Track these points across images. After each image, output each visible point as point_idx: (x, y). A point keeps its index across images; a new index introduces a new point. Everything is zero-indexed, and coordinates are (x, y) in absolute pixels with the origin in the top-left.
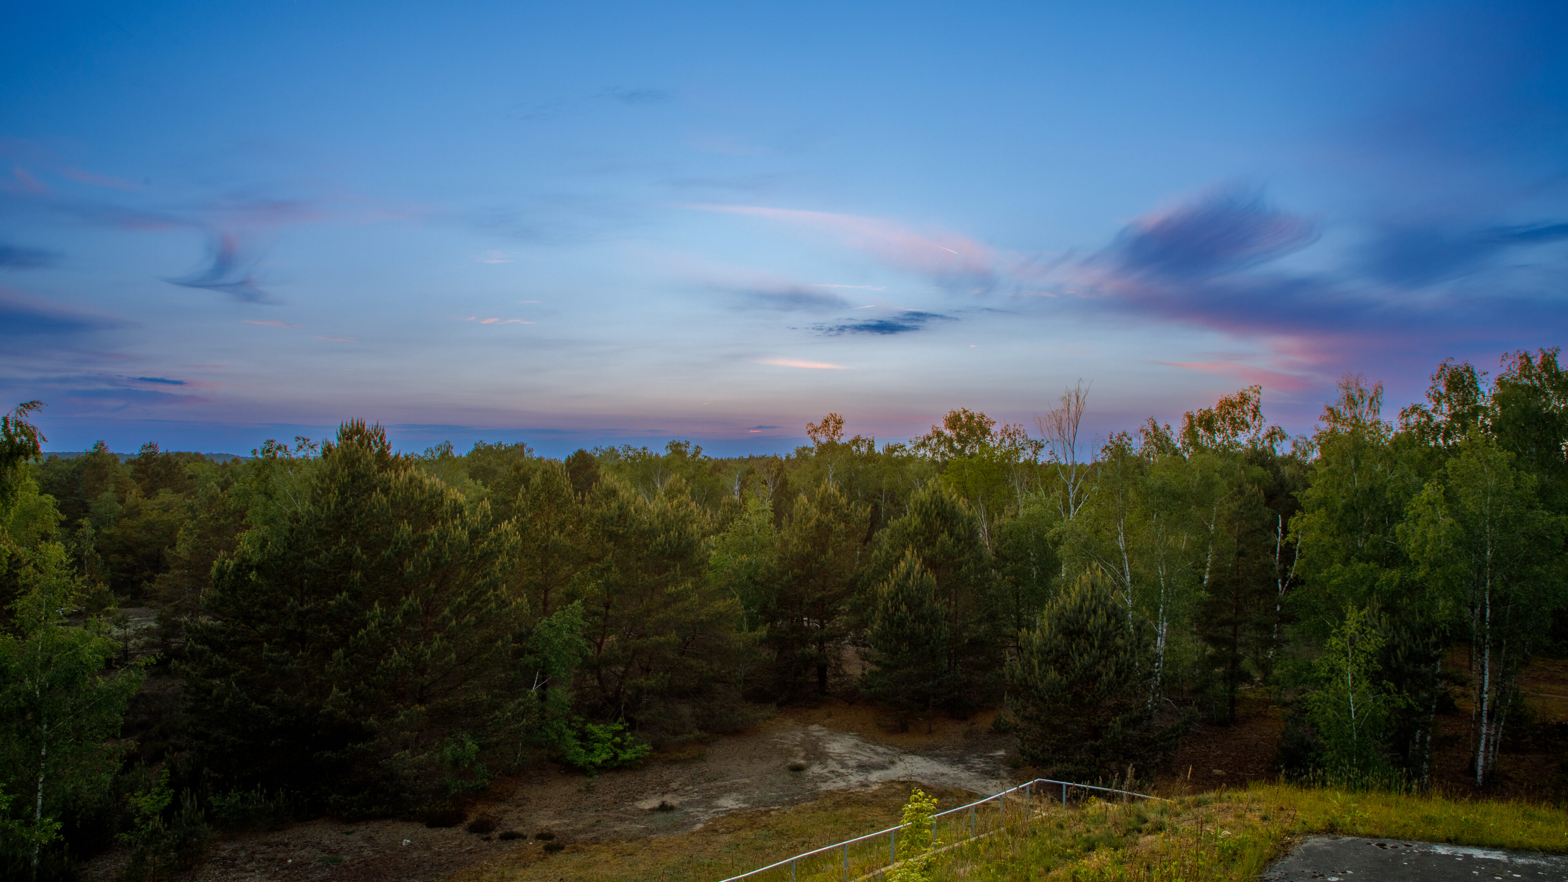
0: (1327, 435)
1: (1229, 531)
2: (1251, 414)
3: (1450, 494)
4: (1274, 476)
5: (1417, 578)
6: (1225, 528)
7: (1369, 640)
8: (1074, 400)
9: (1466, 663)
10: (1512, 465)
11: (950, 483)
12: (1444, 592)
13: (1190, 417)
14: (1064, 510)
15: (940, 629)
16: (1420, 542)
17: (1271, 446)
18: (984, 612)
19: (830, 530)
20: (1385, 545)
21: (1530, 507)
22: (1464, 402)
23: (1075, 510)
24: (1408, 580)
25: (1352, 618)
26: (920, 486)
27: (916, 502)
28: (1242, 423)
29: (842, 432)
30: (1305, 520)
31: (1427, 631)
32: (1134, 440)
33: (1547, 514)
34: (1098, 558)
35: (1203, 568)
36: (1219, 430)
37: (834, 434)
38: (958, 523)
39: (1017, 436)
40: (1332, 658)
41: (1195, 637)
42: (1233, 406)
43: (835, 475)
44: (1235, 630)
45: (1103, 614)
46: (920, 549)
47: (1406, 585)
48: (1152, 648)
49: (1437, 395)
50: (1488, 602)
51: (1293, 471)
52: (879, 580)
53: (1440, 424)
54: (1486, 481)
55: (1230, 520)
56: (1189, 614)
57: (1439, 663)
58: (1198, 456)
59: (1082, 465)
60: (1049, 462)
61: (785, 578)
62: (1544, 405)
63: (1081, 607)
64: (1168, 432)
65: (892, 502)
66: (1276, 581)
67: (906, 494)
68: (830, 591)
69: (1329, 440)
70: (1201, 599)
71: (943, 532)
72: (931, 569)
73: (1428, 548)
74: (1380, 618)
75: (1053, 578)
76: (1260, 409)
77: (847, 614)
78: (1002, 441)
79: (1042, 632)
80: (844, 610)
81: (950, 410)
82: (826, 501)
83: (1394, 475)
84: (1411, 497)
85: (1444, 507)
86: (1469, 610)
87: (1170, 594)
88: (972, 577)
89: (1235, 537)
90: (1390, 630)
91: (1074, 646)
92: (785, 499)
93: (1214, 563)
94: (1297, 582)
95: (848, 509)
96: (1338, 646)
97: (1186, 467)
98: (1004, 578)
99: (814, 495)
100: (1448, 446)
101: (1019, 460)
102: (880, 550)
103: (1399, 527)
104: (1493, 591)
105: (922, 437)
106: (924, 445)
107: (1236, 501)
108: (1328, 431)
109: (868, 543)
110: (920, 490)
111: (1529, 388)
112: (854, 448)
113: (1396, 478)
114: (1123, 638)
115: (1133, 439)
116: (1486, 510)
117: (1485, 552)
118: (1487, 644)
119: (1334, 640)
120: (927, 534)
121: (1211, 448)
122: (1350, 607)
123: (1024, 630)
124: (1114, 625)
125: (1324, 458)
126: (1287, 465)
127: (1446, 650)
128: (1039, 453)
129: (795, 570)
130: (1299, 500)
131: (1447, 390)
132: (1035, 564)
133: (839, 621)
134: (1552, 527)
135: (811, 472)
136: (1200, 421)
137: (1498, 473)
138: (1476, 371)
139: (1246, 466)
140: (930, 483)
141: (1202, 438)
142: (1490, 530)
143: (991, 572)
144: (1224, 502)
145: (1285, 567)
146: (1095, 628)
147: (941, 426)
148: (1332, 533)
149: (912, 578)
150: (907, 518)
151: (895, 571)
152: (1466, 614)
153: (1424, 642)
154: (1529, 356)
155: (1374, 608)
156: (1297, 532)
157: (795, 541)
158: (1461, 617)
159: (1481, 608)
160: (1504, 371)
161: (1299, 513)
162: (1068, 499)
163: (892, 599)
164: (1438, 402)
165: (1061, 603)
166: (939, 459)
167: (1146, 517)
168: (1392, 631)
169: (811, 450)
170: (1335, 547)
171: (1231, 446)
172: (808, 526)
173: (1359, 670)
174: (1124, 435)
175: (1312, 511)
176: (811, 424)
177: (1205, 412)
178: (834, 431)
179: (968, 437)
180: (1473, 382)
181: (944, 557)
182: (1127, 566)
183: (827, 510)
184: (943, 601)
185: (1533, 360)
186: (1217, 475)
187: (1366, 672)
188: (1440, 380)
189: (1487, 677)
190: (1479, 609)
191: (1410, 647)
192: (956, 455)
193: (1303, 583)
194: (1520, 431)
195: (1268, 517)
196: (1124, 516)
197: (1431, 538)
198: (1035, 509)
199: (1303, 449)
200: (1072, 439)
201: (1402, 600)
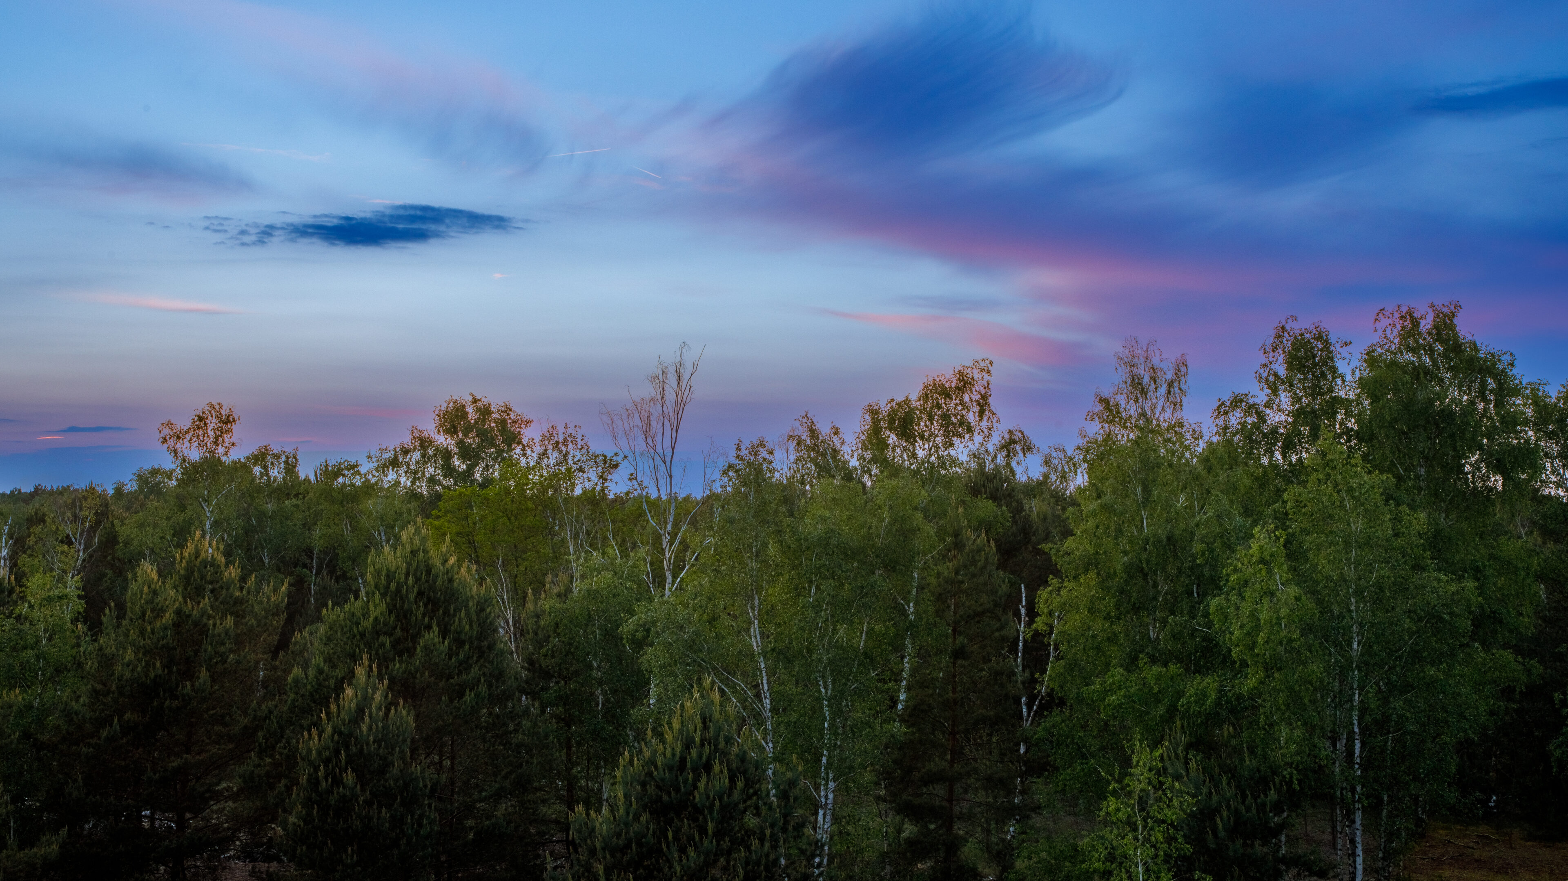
0: (1099, 446)
1: (939, 613)
2: (976, 409)
3: (1294, 546)
4: (1014, 517)
5: (1244, 691)
6: (932, 609)
7: (1171, 800)
8: (672, 381)
9: (1328, 837)
10: (1388, 498)
11: (445, 534)
12: (1287, 714)
13: (874, 412)
14: (654, 580)
15: (421, 816)
16: (1247, 628)
17: (1008, 465)
18: (505, 777)
19: (204, 631)
20: (1192, 635)
21: (1418, 567)
22: (1315, 391)
23: (673, 582)
24: (1230, 694)
25: (1141, 763)
26: (388, 541)
27: (378, 573)
28: (961, 424)
29: (233, 440)
30: (1064, 592)
31: (1262, 782)
32: (779, 455)
33: (1444, 578)
34: (714, 668)
35: (896, 681)
36: (922, 437)
37: (216, 443)
38: (457, 610)
39: (571, 446)
40: (1111, 834)
41: (883, 806)
42: (946, 394)
43: (216, 524)
44: (951, 791)
45: (721, 772)
46: (384, 662)
47: (1227, 703)
48: (808, 831)
49: (1272, 378)
50: (1356, 730)
51: (1044, 507)
52: (302, 727)
53: (1277, 427)
54: (1349, 524)
55: (940, 594)
56: (872, 764)
57: (1283, 839)
58: (886, 481)
59: (687, 499)
60: (627, 494)
61: (104, 733)
62: (1438, 396)
63: (683, 760)
64: (836, 439)
65: (331, 572)
66: (1018, 701)
67: (358, 558)
68: (199, 754)
69: (1102, 453)
70: (893, 736)
71: (429, 627)
72: (405, 701)
73: (1261, 638)
74: (1187, 762)
75: (633, 707)
76: (990, 400)
77: (235, 797)
78: (544, 455)
79: (613, 809)
80: (228, 789)
81: (448, 398)
82: (196, 574)
83: (1205, 513)
84: (1233, 551)
85: (1285, 567)
86: (1328, 743)
87: (840, 731)
88: (485, 711)
89: (949, 625)
90: (1204, 781)
91: (670, 834)
92: (110, 572)
93: (914, 671)
94: (1053, 702)
95: (241, 588)
96: (1120, 814)
97: (866, 502)
98: (543, 712)
99: (173, 563)
100: (1291, 464)
101: (573, 491)
102: (305, 667)
103: (1214, 603)
104: (1364, 710)
105: (391, 448)
106: (394, 463)
107: (950, 561)
108: (1100, 438)
109: (281, 653)
110: (387, 549)
111: (1415, 368)
112: (257, 470)
113: (1208, 520)
114: (758, 814)
115: (776, 453)
116: (1351, 573)
117: (1350, 644)
118: (1358, 801)
119: (1112, 804)
120: (398, 632)
121: (909, 468)
122: (1138, 743)
123: (580, 809)
124: (743, 791)
125: (1094, 485)
126: (1035, 497)
127: (1294, 814)
128: (610, 477)
129: (128, 716)
130: (1054, 558)
131: (1287, 369)
132: (600, 683)
133: (216, 812)
134: (1453, 600)
135: (168, 518)
136: (891, 418)
137: (1366, 510)
138: (1333, 339)
139: (968, 499)
140: (405, 536)
141: (894, 450)
142: (1357, 607)
143: (520, 700)
144: (930, 562)
145: (1032, 675)
146: (708, 797)
147: (430, 427)
148: (1108, 614)
149: (367, 719)
150: (358, 604)
151: (333, 707)
152: (1323, 751)
153: (1259, 801)
154: (1415, 315)
155: (1178, 745)
156: (1051, 614)
157: (129, 655)
158: (1315, 757)
159: (1348, 740)
160: (1376, 339)
161: (1053, 581)
162: (662, 562)
163: (327, 762)
164: (1275, 391)
165: (647, 754)
166: (423, 489)
167: (798, 591)
168: (1207, 783)
169: (169, 475)
170: (1112, 639)
171: (943, 465)
172: (158, 624)
173: (1156, 856)
174: (762, 444)
175: (1075, 577)
176: (170, 424)
177: (899, 405)
178: (217, 438)
179: (481, 448)
180: (1329, 358)
181: (430, 676)
182: (765, 681)
183: (199, 592)
184: (428, 761)
185: (1423, 323)
186: (919, 515)
187: (1168, 857)
188: (1276, 354)
189: (1360, 860)
190: (1344, 741)
191: (1237, 811)
192: (456, 484)
193: (1062, 703)
194: (1400, 440)
195: (1004, 588)
196: (759, 590)
197: (1265, 620)
198: (602, 580)
199: (1060, 469)
200: (668, 452)
201: (1221, 729)
